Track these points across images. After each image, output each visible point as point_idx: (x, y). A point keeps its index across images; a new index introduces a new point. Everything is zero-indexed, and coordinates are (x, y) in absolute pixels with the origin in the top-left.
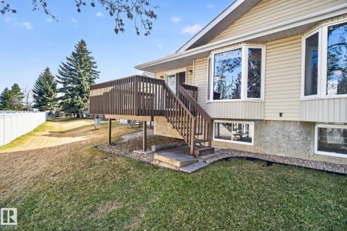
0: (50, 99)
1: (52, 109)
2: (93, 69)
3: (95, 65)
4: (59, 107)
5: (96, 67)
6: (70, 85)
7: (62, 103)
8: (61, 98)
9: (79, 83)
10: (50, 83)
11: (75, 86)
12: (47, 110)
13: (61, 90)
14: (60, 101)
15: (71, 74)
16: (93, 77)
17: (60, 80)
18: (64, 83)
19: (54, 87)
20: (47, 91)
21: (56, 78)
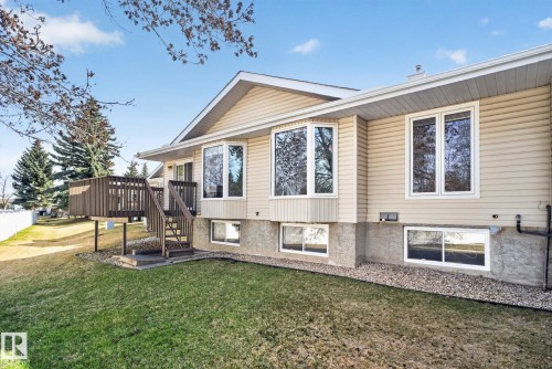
0: (41, 189)
1: (45, 205)
2: (110, 142)
3: (112, 137)
4: (55, 202)
5: (114, 140)
6: (72, 168)
7: (59, 196)
8: (57, 189)
9: (88, 165)
10: (41, 165)
11: (79, 170)
12: (36, 206)
13: (59, 176)
14: (56, 194)
15: (74, 151)
16: (110, 154)
17: (57, 161)
18: (63, 165)
19: (47, 171)
20: (36, 176)
21: (50, 157)
